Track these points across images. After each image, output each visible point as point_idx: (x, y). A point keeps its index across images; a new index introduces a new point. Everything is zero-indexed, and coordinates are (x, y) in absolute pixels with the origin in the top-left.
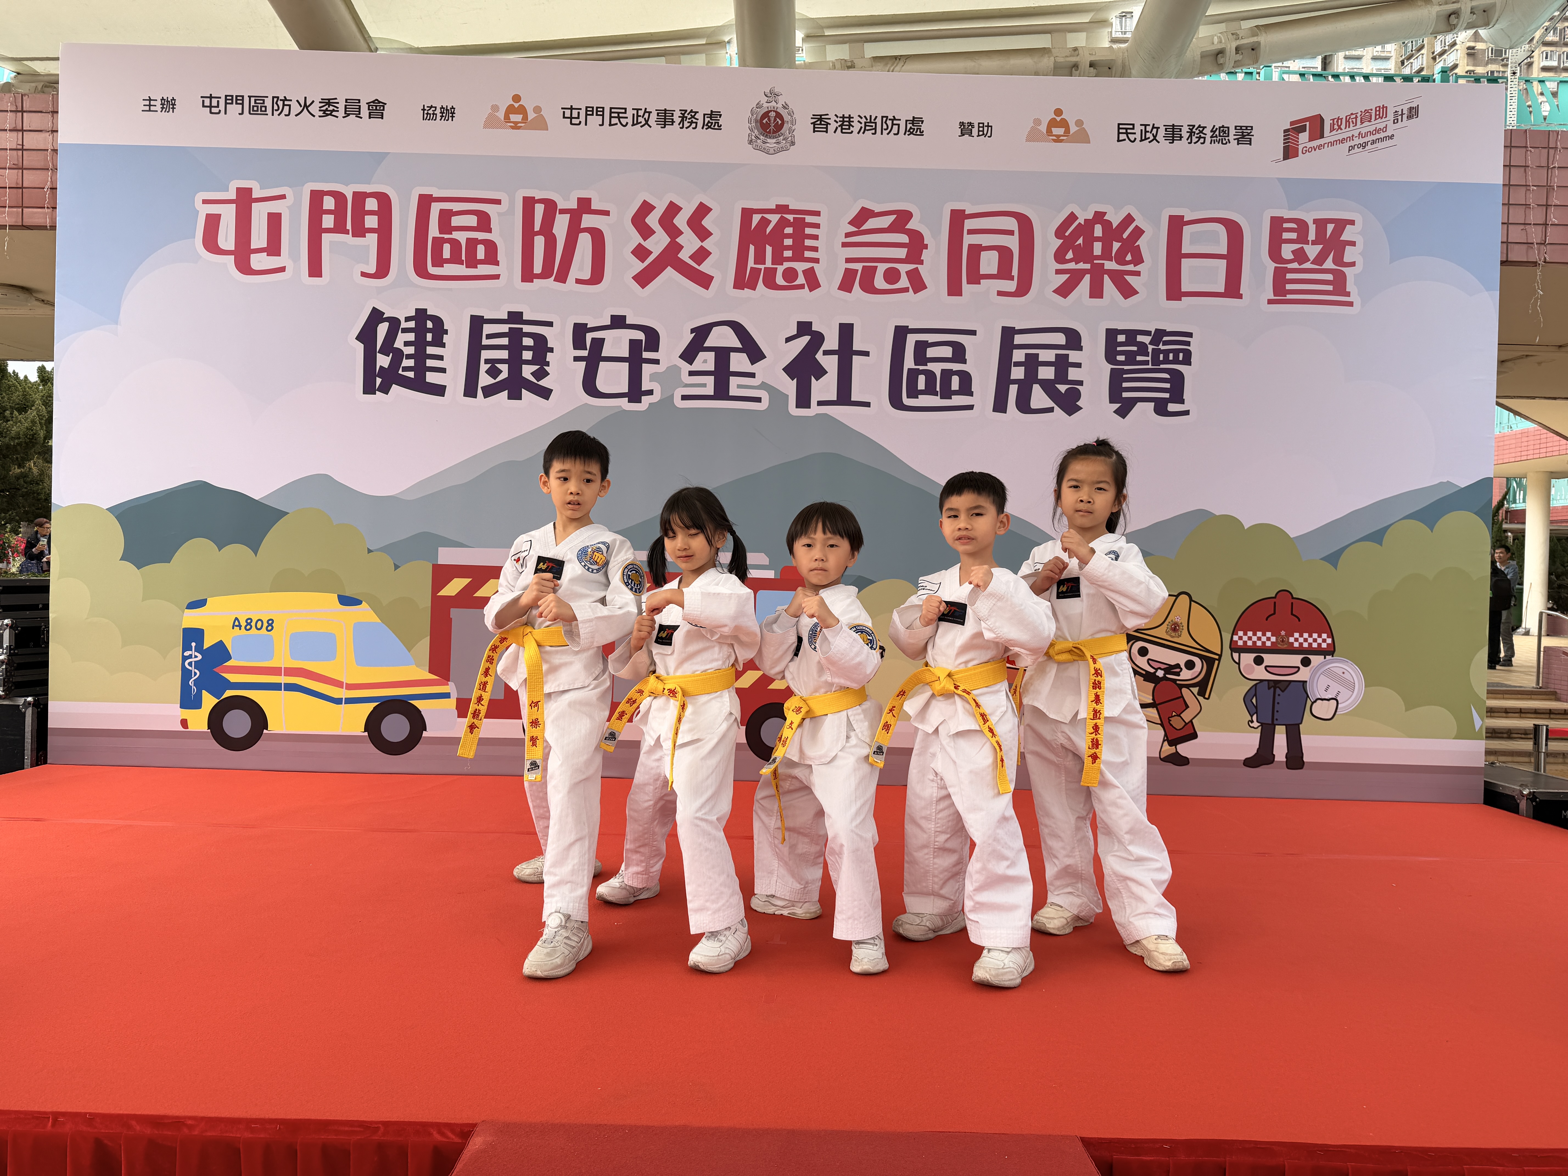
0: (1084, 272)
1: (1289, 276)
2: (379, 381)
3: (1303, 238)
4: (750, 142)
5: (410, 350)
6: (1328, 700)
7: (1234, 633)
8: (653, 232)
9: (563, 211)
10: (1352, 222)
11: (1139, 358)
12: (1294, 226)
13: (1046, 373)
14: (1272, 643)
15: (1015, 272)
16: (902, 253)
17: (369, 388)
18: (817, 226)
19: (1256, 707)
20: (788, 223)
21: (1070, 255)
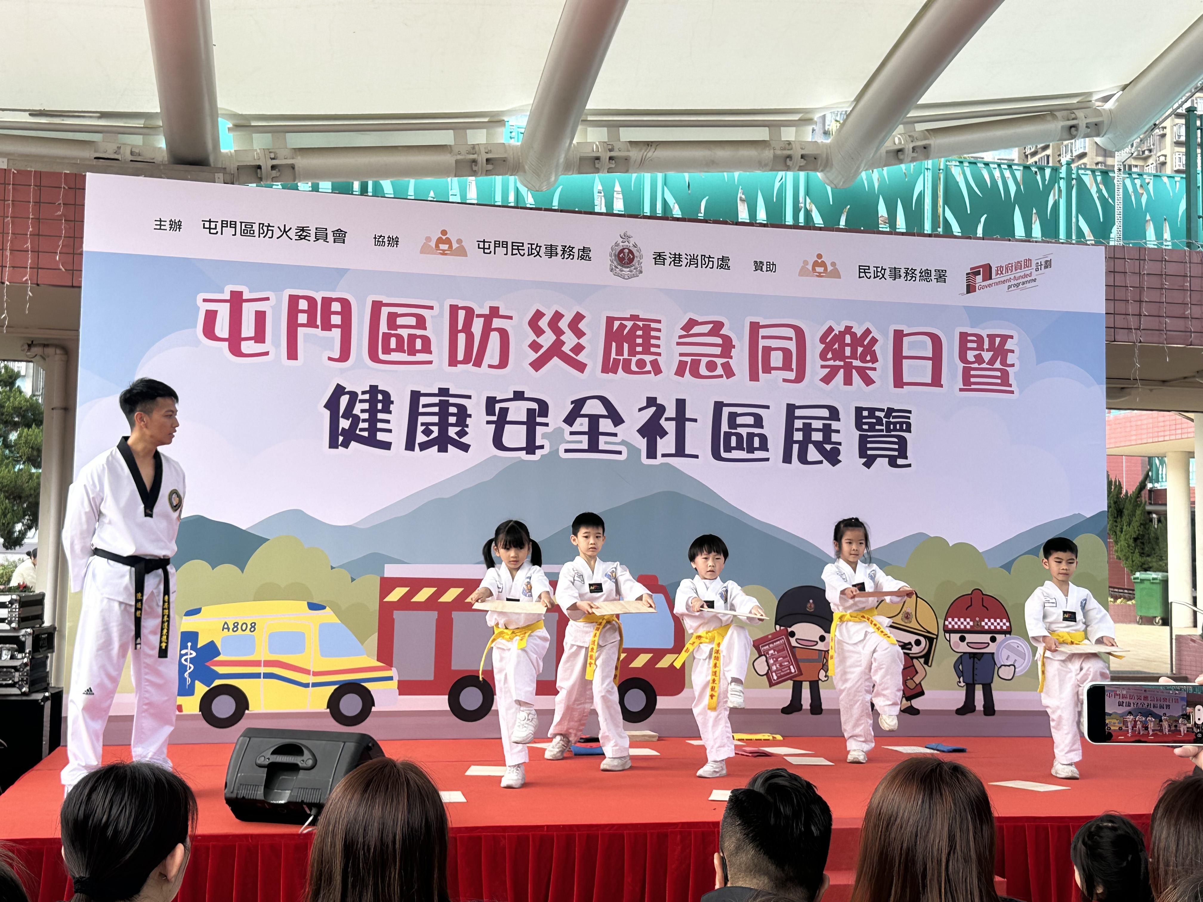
0: (840, 367)
1: (972, 373)
2: (341, 438)
3: (980, 347)
4: (612, 270)
5: (366, 416)
6: (1009, 666)
7: (946, 619)
8: (544, 332)
9: (479, 316)
10: (1012, 337)
11: (877, 427)
12: (975, 339)
13: (817, 436)
14: (971, 626)
15: (794, 366)
16: (718, 351)
17: (333, 444)
18: (659, 330)
19: (962, 672)
20: (639, 328)
21: (830, 356)
